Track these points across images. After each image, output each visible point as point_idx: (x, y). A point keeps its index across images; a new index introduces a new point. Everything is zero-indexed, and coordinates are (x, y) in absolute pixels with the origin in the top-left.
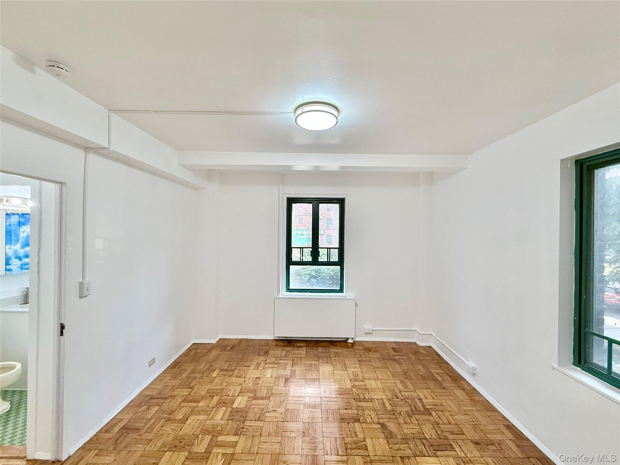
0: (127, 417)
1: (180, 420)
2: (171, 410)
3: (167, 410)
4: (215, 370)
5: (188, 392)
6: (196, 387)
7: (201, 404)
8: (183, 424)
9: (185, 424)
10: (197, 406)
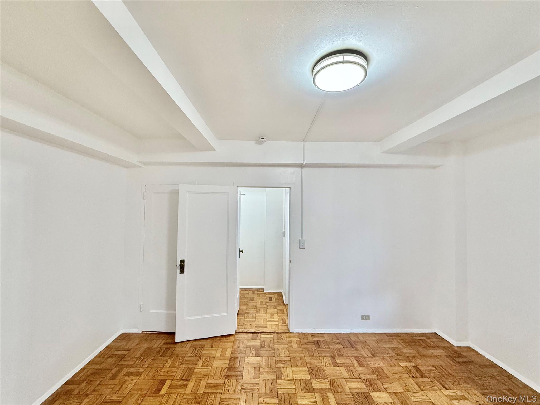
0: (327, 338)
1: (336, 363)
2: (343, 355)
3: (342, 352)
4: (410, 362)
5: (368, 355)
6: (377, 358)
7: (360, 369)
8: (333, 366)
9: (334, 367)
10: (355, 367)
